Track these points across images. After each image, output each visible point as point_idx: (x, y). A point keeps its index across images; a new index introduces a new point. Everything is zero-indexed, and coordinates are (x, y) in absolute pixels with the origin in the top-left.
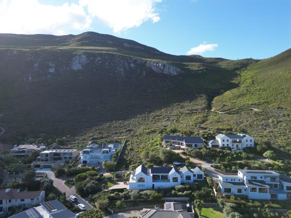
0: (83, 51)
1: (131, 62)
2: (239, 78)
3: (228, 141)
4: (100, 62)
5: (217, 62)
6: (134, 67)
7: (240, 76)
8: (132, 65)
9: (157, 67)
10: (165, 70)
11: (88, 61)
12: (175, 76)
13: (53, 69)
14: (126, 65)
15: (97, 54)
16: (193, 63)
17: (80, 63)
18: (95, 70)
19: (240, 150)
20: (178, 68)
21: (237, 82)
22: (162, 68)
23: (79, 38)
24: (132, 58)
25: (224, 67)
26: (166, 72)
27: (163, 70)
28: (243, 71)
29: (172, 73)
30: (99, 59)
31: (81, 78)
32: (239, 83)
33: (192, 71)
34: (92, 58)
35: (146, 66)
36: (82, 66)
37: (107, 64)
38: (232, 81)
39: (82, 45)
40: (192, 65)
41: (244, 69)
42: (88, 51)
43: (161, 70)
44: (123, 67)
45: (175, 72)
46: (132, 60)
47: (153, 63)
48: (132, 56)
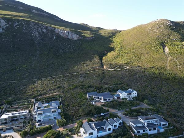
1: (43, 27)
2: (113, 43)
3: (125, 94)
4: (18, 26)
5: (98, 31)
6: (46, 32)
7: (113, 42)
8: (44, 30)
9: (63, 33)
10: (69, 36)
11: (8, 25)
12: (76, 40)
14: (40, 30)
15: (14, 19)
16: (86, 31)
18: (14, 33)
20: (77, 35)
21: (113, 47)
29: (74, 38)
30: (17, 24)
31: (3, 40)
33: (86, 37)
34: (10, 23)
35: (55, 32)
36: (3, 29)
37: (24, 28)
38: (110, 46)
40: (85, 33)
41: (114, 37)
42: (5, 16)
43: (66, 35)
44: (37, 31)
45: (76, 37)
46: (44, 26)
47: (60, 30)
48: (43, 23)
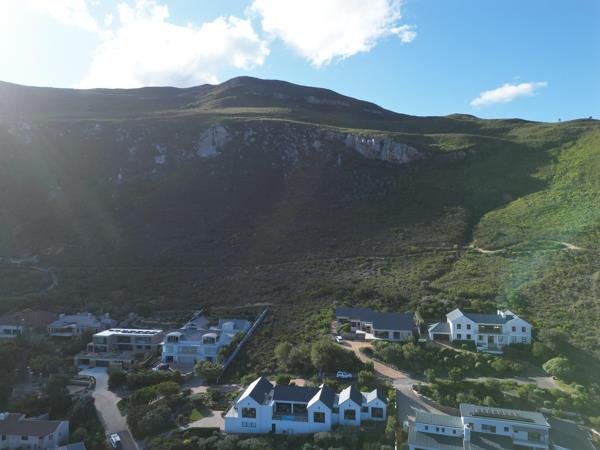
0: (223, 118)
1: (315, 136)
2: (552, 166)
3: (469, 327)
4: (253, 140)
5: (507, 130)
6: (321, 148)
7: (556, 162)
8: (316, 144)
9: (367, 147)
10: (383, 153)
11: (230, 139)
12: (404, 164)
13: (163, 157)
14: (305, 144)
15: (248, 123)
16: (448, 135)
17: (214, 143)
18: (241, 157)
19: (496, 349)
20: (412, 148)
21: (544, 178)
22: (378, 148)
23: (220, 91)
24: (317, 128)
25: (521, 141)
26: (385, 156)
27: (379, 153)
28: (565, 148)
29: (398, 158)
30: (251, 133)
31: (213, 173)
32: (550, 179)
33: (443, 152)
34: (237, 133)
35: (344, 144)
36: (218, 149)
37: (266, 143)
38: (533, 175)
39: (225, 105)
40: (445, 140)
41: (570, 144)
42: (231, 118)
43: (374, 152)
44: (298, 148)
45: (405, 155)
46: (316, 133)
47: (360, 138)
48: (318, 125)
